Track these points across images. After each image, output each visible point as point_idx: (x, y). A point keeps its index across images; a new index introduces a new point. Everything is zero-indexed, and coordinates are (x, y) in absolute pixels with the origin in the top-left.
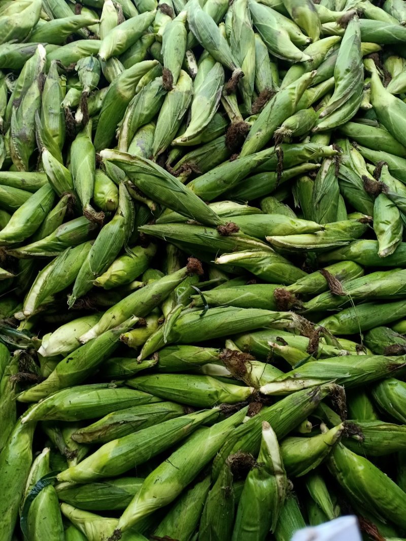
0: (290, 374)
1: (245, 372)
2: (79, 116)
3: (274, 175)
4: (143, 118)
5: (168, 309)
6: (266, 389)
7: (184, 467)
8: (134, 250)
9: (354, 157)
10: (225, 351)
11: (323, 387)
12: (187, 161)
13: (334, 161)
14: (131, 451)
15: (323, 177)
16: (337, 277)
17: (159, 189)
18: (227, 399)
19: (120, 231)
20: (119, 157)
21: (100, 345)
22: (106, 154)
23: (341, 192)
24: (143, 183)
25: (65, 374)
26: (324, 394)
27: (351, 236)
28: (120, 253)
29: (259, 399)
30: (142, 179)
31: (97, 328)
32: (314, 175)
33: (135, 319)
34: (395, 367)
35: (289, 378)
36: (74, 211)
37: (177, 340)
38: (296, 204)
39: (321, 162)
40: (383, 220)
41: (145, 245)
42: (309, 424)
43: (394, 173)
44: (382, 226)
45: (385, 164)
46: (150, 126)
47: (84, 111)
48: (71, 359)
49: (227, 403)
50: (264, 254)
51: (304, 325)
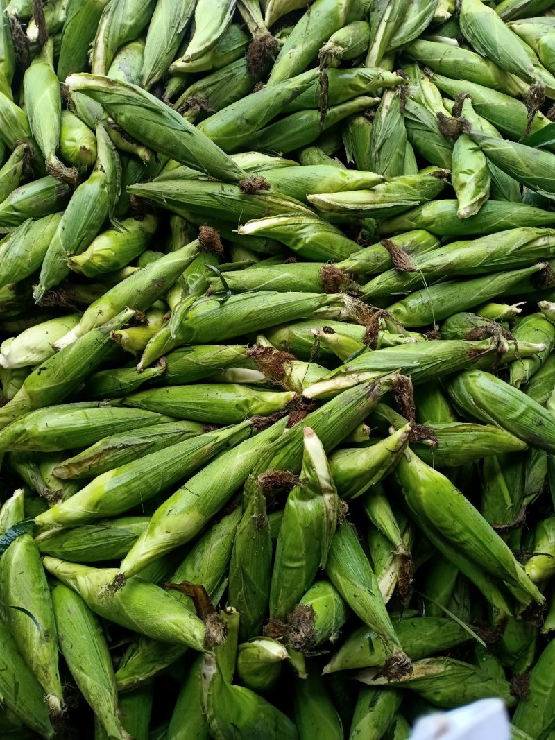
0: (341, 369)
1: (283, 375)
2: (33, 32)
3: (316, 115)
4: (126, 31)
5: (176, 299)
6: (309, 392)
7: (206, 493)
8: (124, 223)
9: (426, 90)
10: (255, 347)
11: (383, 380)
12: (192, 94)
13: (398, 92)
14: (134, 480)
15: (384, 115)
16: (404, 249)
17: (153, 127)
18: (260, 410)
19: (102, 193)
20: (93, 83)
21: (84, 350)
22: (75, 80)
23: (409, 138)
24: (128, 119)
25: (36, 389)
26: (385, 388)
27: (422, 195)
28: (105, 227)
29: (303, 405)
30: (127, 113)
31: (78, 328)
32: (372, 114)
33: (130, 312)
34: (477, 353)
35: (339, 374)
36: (33, 169)
37: (190, 338)
38: (349, 158)
39: (381, 96)
40: (464, 169)
41: (140, 217)
42: (366, 427)
43: (480, 109)
44: (463, 178)
45: (467, 96)
46: (138, 45)
47: (40, 23)
48: (44, 369)
49: (261, 415)
50: (306, 220)
51: (359, 309)
